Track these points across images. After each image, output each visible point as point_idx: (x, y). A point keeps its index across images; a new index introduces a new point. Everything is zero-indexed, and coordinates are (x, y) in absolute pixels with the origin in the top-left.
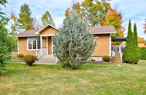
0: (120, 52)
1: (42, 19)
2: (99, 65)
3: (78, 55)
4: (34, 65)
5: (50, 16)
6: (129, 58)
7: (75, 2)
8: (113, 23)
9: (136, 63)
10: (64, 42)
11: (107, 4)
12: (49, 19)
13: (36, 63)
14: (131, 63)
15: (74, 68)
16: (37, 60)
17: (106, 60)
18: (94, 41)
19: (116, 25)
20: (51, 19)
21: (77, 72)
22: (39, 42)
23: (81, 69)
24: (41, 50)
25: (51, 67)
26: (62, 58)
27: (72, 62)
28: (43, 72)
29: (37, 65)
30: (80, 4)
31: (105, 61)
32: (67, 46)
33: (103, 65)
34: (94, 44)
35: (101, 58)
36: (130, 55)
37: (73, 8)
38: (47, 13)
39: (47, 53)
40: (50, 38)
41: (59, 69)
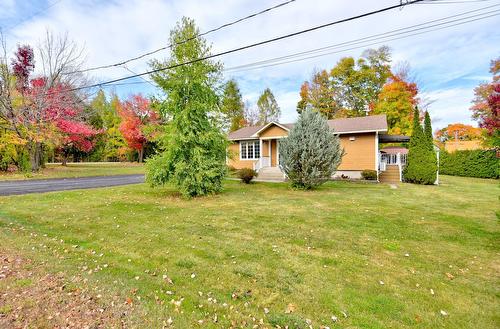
0: (399, 162)
1: (259, 104)
2: (354, 185)
3: (314, 169)
4: (253, 183)
5: (272, 96)
6: (415, 174)
7: (319, 71)
8: (395, 104)
9: (430, 183)
10: (294, 151)
11: (383, 67)
12: (270, 102)
13: (255, 180)
14: (419, 183)
15: (310, 188)
16: (256, 175)
17: (369, 176)
18: (341, 148)
19: (402, 108)
20: (274, 101)
21: (312, 193)
22: (257, 147)
23: (320, 189)
24: (260, 159)
25: (276, 186)
26: (291, 174)
27: (306, 180)
28: (266, 192)
29: (257, 183)
30: (329, 72)
31: (367, 178)
32: (299, 156)
33: (361, 186)
34: (340, 152)
35: (359, 173)
36: (418, 169)
37: (315, 81)
38: (268, 92)
39: (270, 164)
40: (274, 142)
41: (288, 189)
